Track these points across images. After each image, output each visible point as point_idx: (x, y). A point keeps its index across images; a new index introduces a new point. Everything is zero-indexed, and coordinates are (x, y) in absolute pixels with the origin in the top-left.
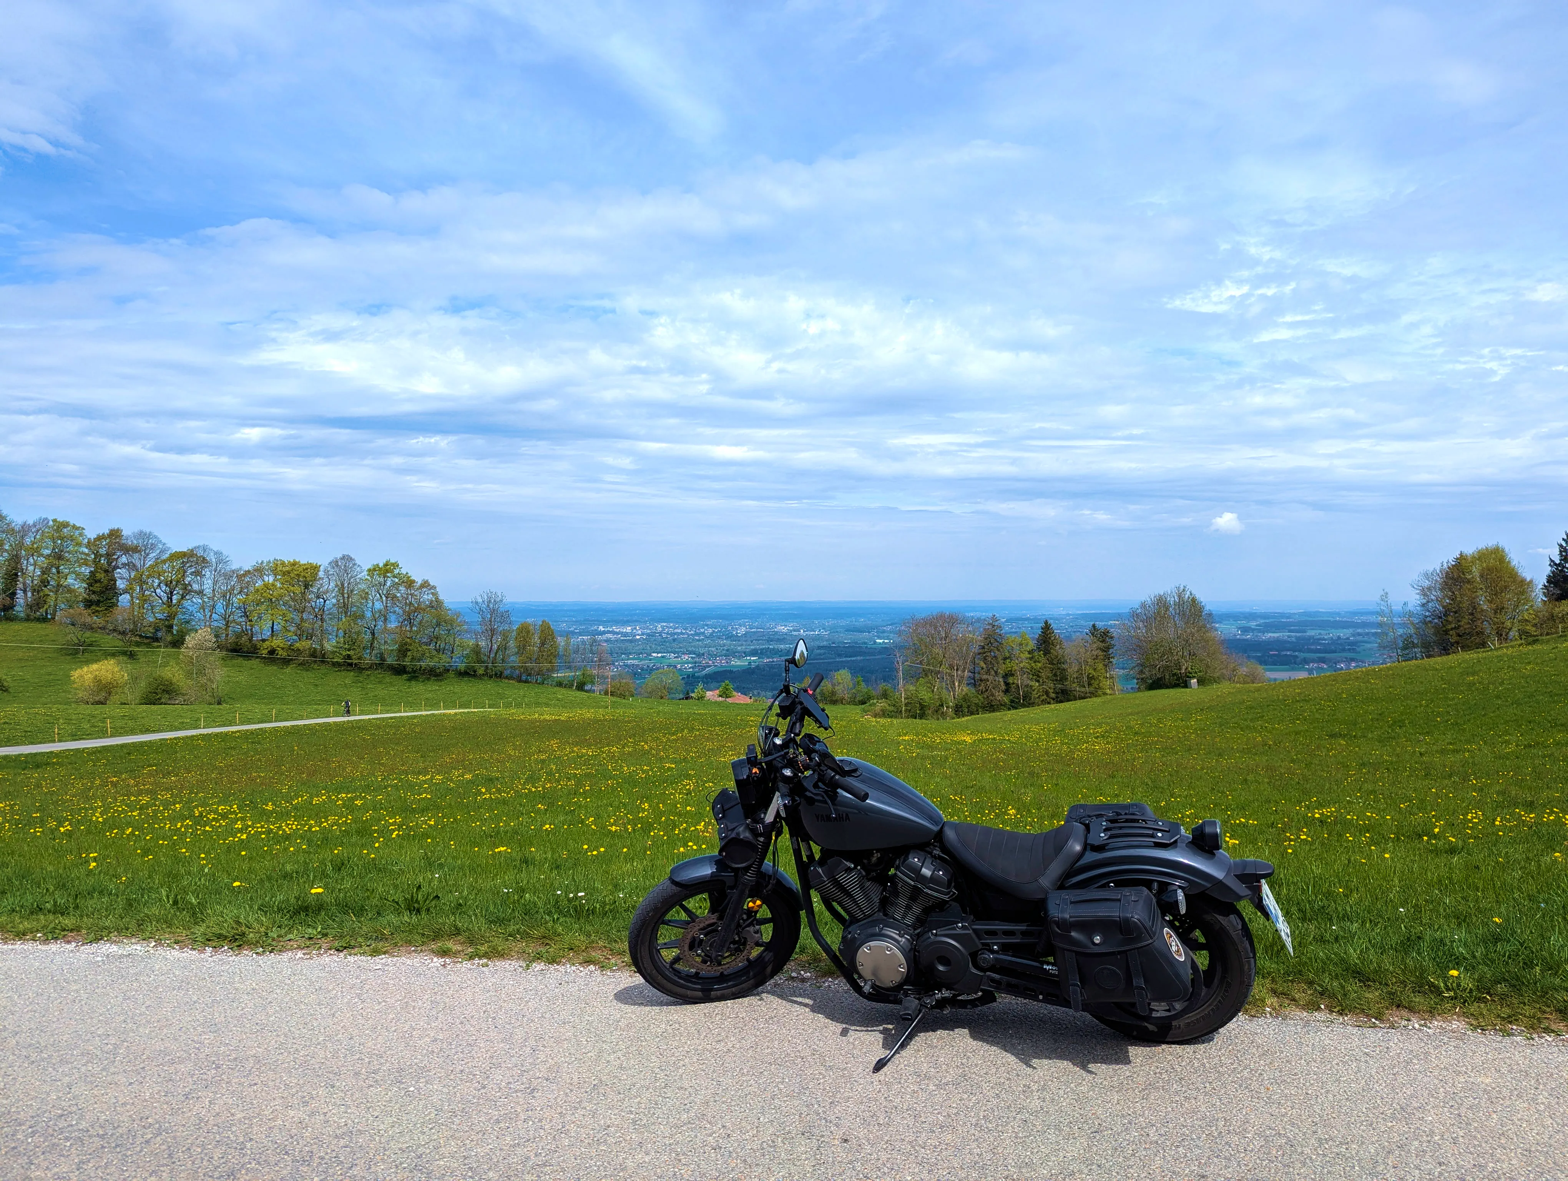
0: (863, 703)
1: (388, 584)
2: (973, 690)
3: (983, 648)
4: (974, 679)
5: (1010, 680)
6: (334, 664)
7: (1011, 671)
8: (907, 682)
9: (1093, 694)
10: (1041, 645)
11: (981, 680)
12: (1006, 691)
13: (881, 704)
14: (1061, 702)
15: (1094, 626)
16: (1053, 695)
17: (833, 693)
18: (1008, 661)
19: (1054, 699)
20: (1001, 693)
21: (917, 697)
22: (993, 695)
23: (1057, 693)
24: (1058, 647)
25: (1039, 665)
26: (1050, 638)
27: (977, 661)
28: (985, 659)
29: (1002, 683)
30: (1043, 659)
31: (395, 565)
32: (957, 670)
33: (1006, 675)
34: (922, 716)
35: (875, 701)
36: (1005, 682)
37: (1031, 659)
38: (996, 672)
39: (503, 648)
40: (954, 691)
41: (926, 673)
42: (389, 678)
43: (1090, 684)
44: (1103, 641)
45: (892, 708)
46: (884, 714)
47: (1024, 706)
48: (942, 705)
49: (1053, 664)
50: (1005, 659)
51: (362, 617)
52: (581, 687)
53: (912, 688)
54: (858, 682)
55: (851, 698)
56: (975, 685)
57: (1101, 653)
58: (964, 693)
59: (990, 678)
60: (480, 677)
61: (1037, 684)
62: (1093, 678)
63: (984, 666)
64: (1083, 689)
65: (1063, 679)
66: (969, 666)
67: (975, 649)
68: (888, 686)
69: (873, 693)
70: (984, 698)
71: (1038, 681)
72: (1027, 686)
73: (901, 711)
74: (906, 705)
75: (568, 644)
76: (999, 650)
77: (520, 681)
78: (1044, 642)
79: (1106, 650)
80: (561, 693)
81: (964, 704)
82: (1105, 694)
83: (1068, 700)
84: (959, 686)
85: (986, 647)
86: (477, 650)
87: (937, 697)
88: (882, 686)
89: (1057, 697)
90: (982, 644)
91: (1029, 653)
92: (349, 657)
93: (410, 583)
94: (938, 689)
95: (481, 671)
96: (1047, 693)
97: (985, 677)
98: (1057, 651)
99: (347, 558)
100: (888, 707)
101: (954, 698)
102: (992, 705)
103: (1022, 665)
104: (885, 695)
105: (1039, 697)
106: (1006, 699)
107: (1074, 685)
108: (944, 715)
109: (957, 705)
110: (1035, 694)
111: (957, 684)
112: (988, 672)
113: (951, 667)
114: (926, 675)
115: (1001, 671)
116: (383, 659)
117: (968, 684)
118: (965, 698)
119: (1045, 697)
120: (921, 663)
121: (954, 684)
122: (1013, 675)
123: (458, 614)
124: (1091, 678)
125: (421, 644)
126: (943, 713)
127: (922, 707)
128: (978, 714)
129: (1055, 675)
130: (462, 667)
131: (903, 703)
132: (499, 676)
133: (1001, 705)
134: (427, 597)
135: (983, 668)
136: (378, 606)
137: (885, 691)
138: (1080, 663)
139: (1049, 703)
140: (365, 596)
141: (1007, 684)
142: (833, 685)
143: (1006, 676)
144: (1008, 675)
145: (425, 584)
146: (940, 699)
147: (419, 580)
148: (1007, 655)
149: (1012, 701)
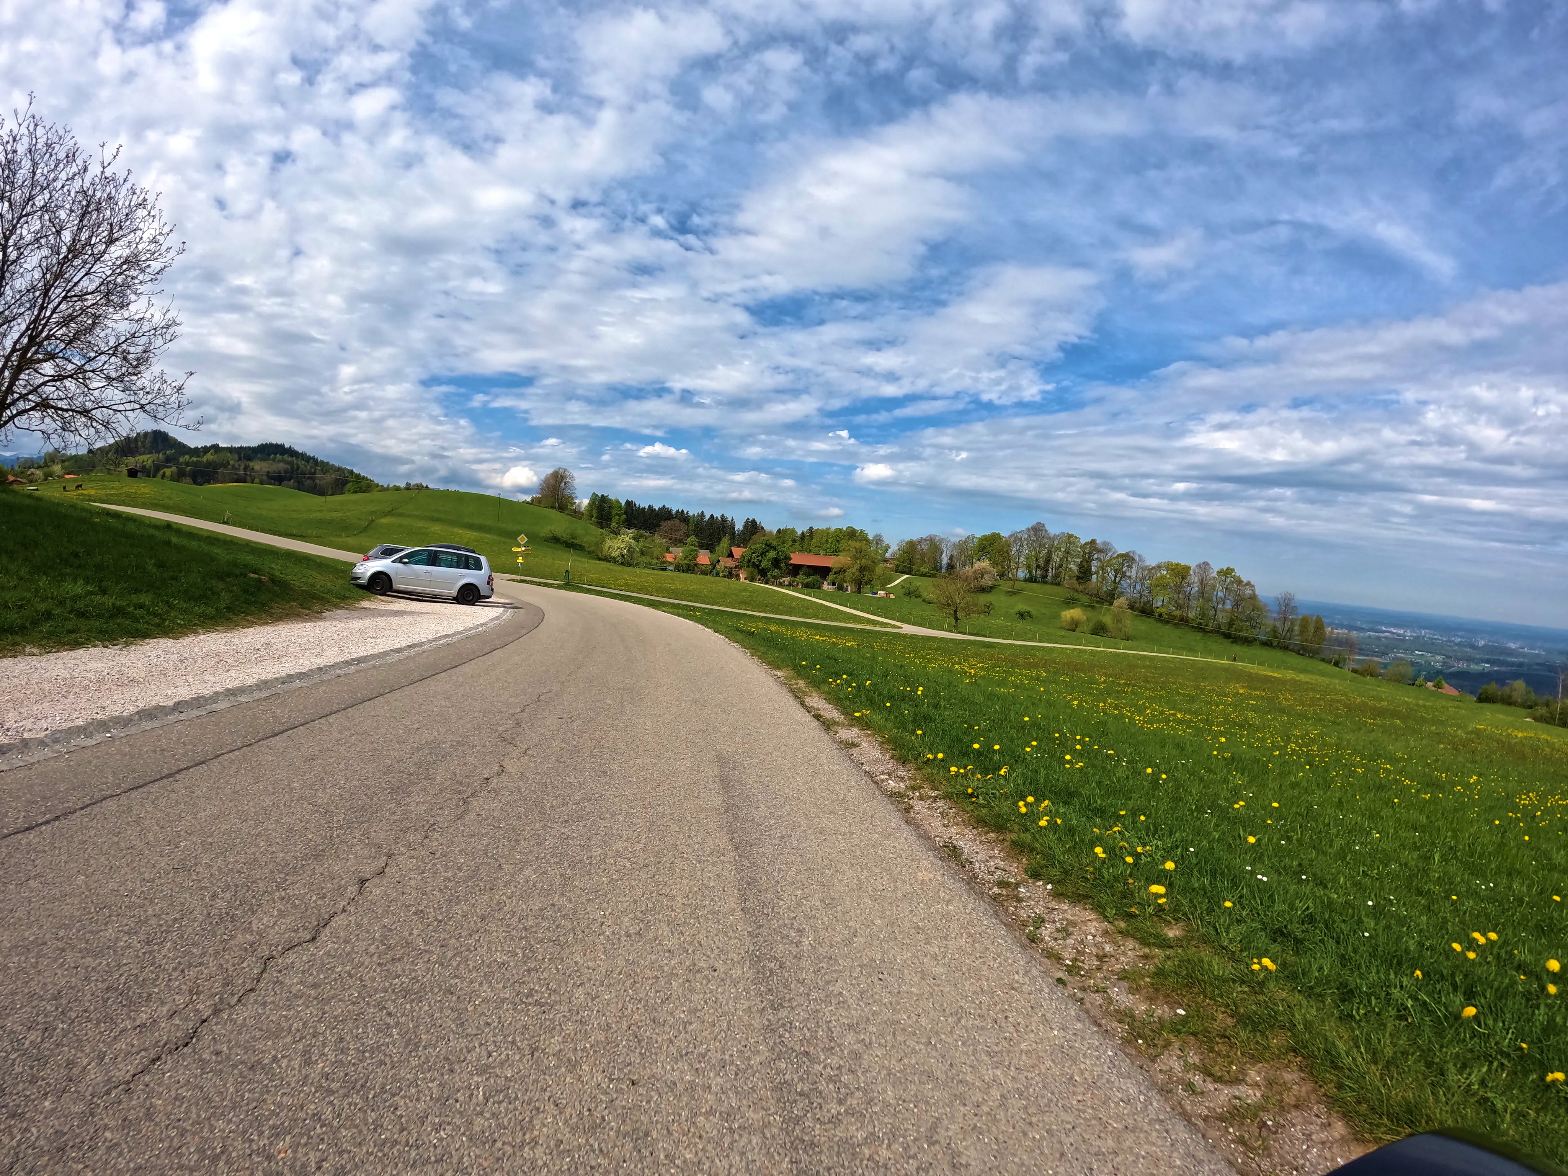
0: (1530, 707)
1: (1228, 580)
6: (1193, 627)
31: (1233, 570)
39: (1291, 630)
42: (1221, 640)
51: (1211, 600)
52: (1336, 664)
60: (1275, 647)
75: (1332, 632)
77: (1299, 654)
80: (1323, 666)
86: (1275, 630)
92: (1201, 624)
93: (1239, 582)
95: (1275, 644)
99: (1207, 564)
116: (1219, 628)
123: (1266, 605)
125: (1242, 621)
130: (1264, 638)
132: (1286, 648)
134: (1248, 592)
136: (1220, 594)
140: (1214, 587)
142: (1511, 691)
145: (1248, 584)
147: (1245, 579)
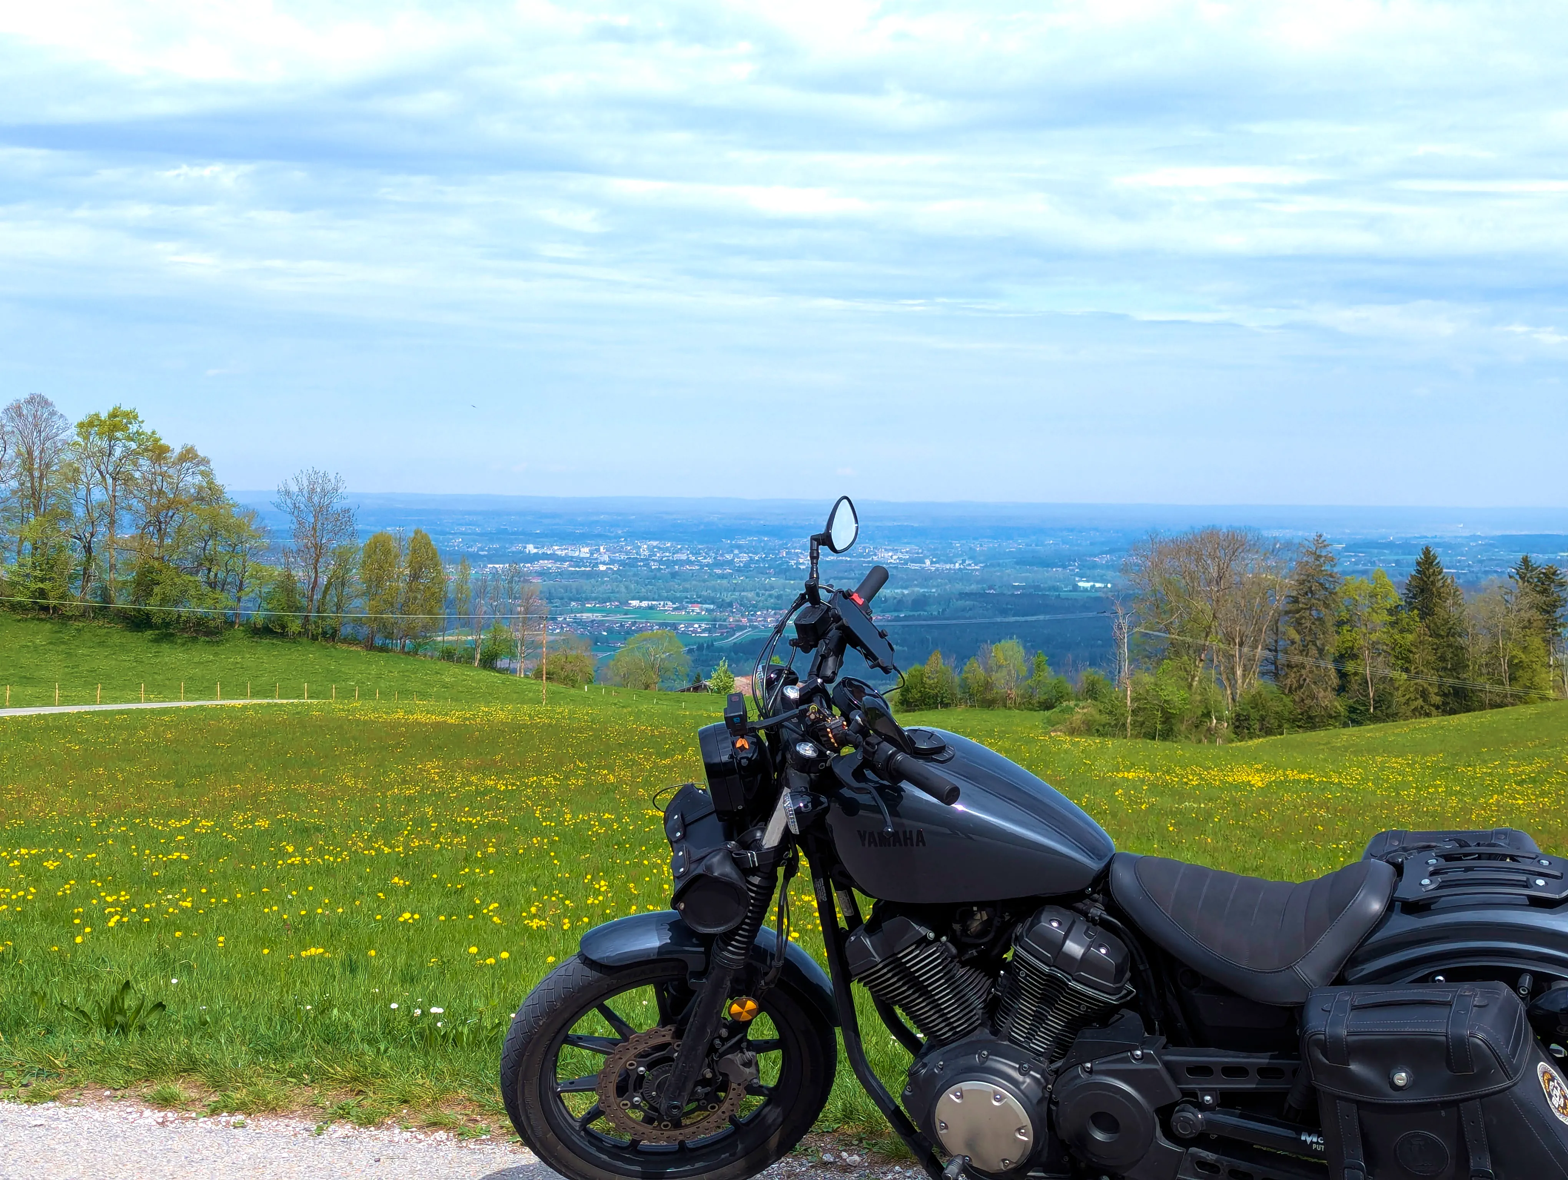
0: (1047, 706)
1: (118, 451)
2: (1272, 686)
3: (1296, 600)
4: (1274, 663)
5: (1350, 667)
6: (15, 607)
7: (1352, 648)
8: (1137, 667)
9: (1520, 699)
10: (1414, 597)
11: (1289, 666)
12: (1341, 690)
13: (1083, 711)
14: (1453, 712)
15: (1525, 561)
16: (1437, 700)
17: (988, 686)
18: (1346, 627)
19: (1437, 707)
20: (1331, 695)
21: (1158, 696)
22: (1313, 697)
23: (1445, 695)
24: (1450, 602)
25: (1410, 637)
26: (1433, 583)
27: (1281, 628)
28: (1299, 623)
29: (1333, 674)
30: (1419, 627)
31: (131, 416)
32: (1241, 644)
33: (1342, 656)
34: (1167, 734)
35: (1072, 704)
36: (1339, 671)
37: (1393, 624)
38: (1321, 651)
39: (340, 582)
40: (1233, 686)
41: (1177, 649)
42: (118, 636)
43: (1513, 679)
44: (1544, 592)
45: (1105, 718)
46: (1090, 728)
47: (1375, 719)
48: (1208, 715)
49: (1438, 636)
50: (1340, 624)
51: (68, 516)
52: (489, 662)
53: (1147, 678)
54: (1039, 666)
55: (1023, 697)
56: (1276, 675)
57: (1537, 615)
58: (1253, 691)
59: (1309, 661)
60: (295, 639)
61: (1405, 676)
62: (1520, 665)
63: (1297, 637)
64: (1497, 688)
65: (1459, 666)
66: (1267, 637)
67: (1280, 602)
68: (1097, 674)
69: (1069, 687)
70: (1294, 701)
71: (1407, 670)
72: (1384, 679)
73: (1124, 725)
74: (1134, 712)
75: (464, 580)
76: (1327, 606)
77: (371, 647)
78: (1422, 591)
79: (1548, 609)
80: (451, 673)
81: (1254, 714)
82: (1544, 698)
83: (1468, 710)
84: (1244, 675)
85: (1302, 599)
86: (287, 586)
87: (1199, 698)
88: (1087, 674)
89: (1445, 704)
90: (1294, 593)
91: (1390, 612)
92: (42, 593)
93: (159, 452)
94: (1200, 681)
95: (295, 627)
96: (1424, 694)
97: (1297, 659)
98: (1447, 609)
99: (39, 401)
100: (1097, 717)
101: (1234, 700)
102: (1310, 717)
103: (1374, 637)
104: (1092, 692)
105: (1407, 703)
106: (1339, 705)
107: (1481, 680)
108: (1211, 734)
109: (1238, 715)
110: (1398, 697)
111: (1239, 672)
112: (1305, 650)
113: (1229, 638)
114: (1177, 653)
115: (1330, 649)
116: (106, 597)
117: (1263, 674)
118: (1256, 702)
119: (1420, 702)
120: (1167, 630)
121: (1234, 673)
122: (1354, 657)
123: (252, 514)
124: (1515, 666)
125: (179, 570)
126: (1209, 730)
127: (1168, 718)
128: (1282, 734)
129: (1442, 659)
130: (258, 616)
131: (1129, 709)
132: (331, 636)
133: (1331, 717)
134: (192, 481)
135: (1293, 642)
136: (98, 495)
137: (1093, 684)
138: (1495, 635)
139: (1428, 715)
140: (74, 475)
141: (1343, 675)
142: (988, 670)
143: (1341, 658)
144: (1346, 655)
145: (189, 455)
146: (1205, 702)
147: (175, 444)
148: (1345, 615)
149: (1352, 710)
